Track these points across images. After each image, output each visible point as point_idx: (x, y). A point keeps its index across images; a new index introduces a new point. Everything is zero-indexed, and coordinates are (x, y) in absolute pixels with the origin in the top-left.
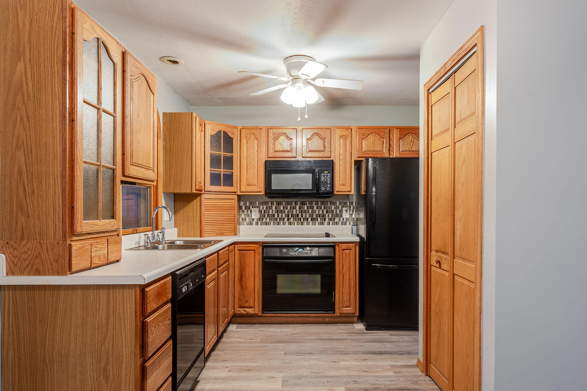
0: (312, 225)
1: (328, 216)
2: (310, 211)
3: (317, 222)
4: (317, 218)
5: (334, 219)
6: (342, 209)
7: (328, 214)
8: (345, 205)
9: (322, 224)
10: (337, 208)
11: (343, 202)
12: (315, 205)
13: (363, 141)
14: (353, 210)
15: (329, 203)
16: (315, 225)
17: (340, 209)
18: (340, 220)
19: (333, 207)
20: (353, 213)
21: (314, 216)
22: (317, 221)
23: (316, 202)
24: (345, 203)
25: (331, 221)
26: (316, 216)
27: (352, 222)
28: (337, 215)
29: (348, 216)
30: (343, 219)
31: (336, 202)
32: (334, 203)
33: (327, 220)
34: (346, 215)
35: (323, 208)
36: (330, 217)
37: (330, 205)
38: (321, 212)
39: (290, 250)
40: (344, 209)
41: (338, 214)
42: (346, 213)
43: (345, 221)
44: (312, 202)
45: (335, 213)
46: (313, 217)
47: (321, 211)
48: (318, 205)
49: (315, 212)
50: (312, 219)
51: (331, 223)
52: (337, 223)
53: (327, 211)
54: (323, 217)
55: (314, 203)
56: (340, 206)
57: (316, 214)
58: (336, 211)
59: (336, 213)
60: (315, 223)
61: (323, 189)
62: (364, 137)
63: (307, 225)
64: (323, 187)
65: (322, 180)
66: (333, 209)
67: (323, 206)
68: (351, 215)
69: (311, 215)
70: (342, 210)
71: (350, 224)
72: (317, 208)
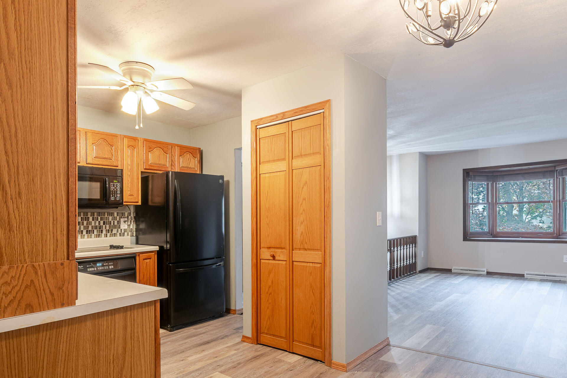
0: (88, 238)
1: (106, 228)
2: (85, 223)
3: (93, 235)
4: (93, 230)
5: (112, 230)
6: (120, 219)
7: (106, 226)
8: (122, 215)
9: (99, 236)
10: (115, 219)
11: (121, 213)
12: (91, 216)
13: (150, 154)
14: (131, 221)
15: (106, 214)
16: (91, 238)
17: (118, 220)
18: (118, 231)
19: (110, 218)
20: (131, 224)
21: (90, 228)
22: (93, 233)
23: (91, 213)
24: (123, 214)
25: (108, 233)
26: (92, 228)
27: (130, 233)
28: (115, 227)
29: (126, 227)
30: (121, 230)
31: (114, 213)
32: (112, 214)
33: (104, 232)
34: (124, 226)
35: (99, 220)
36: (108, 228)
37: (108, 216)
38: (97, 224)
39: (88, 266)
40: (122, 220)
41: (116, 225)
42: (124, 224)
43: (123, 232)
44: (87, 213)
45: (112, 224)
46: (88, 229)
47: (97, 222)
48: (94, 215)
49: (90, 223)
50: (87, 231)
51: (108, 234)
52: (115, 235)
53: (104, 222)
54: (100, 228)
55: (89, 214)
56: (118, 217)
57: (92, 226)
58: (114, 222)
59: (114, 224)
60: (91, 235)
61: (112, 199)
62: (150, 149)
63: (82, 238)
64: (112, 197)
65: (111, 189)
66: (110, 220)
67: (99, 218)
68: (129, 226)
69: (86, 228)
70: (120, 221)
71: (128, 235)
72: (93, 220)
